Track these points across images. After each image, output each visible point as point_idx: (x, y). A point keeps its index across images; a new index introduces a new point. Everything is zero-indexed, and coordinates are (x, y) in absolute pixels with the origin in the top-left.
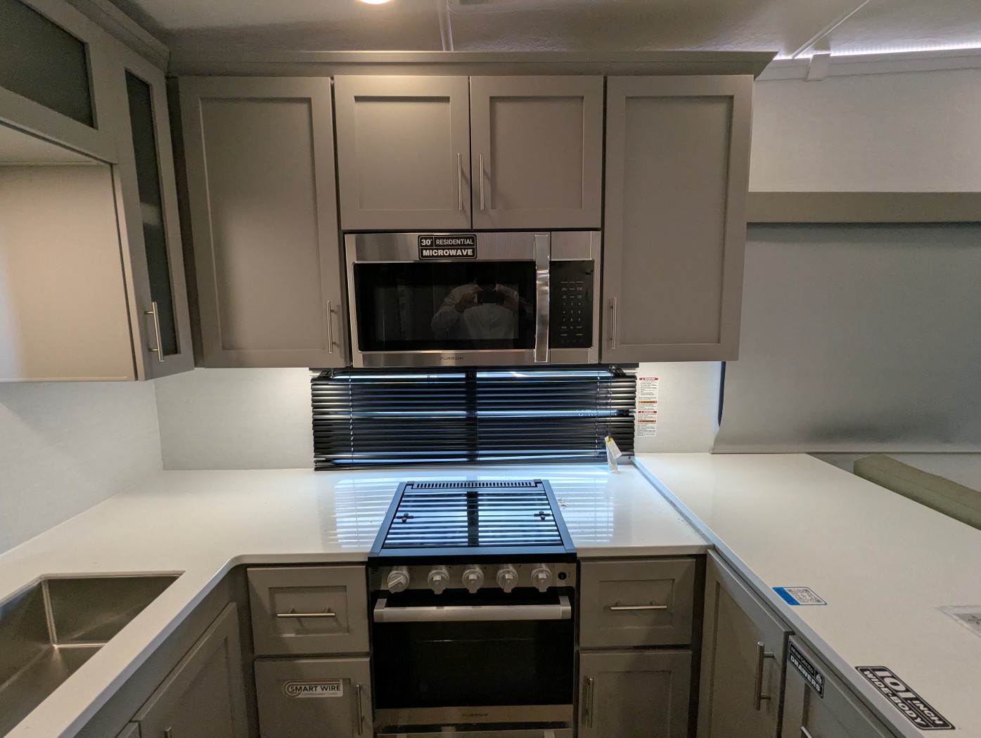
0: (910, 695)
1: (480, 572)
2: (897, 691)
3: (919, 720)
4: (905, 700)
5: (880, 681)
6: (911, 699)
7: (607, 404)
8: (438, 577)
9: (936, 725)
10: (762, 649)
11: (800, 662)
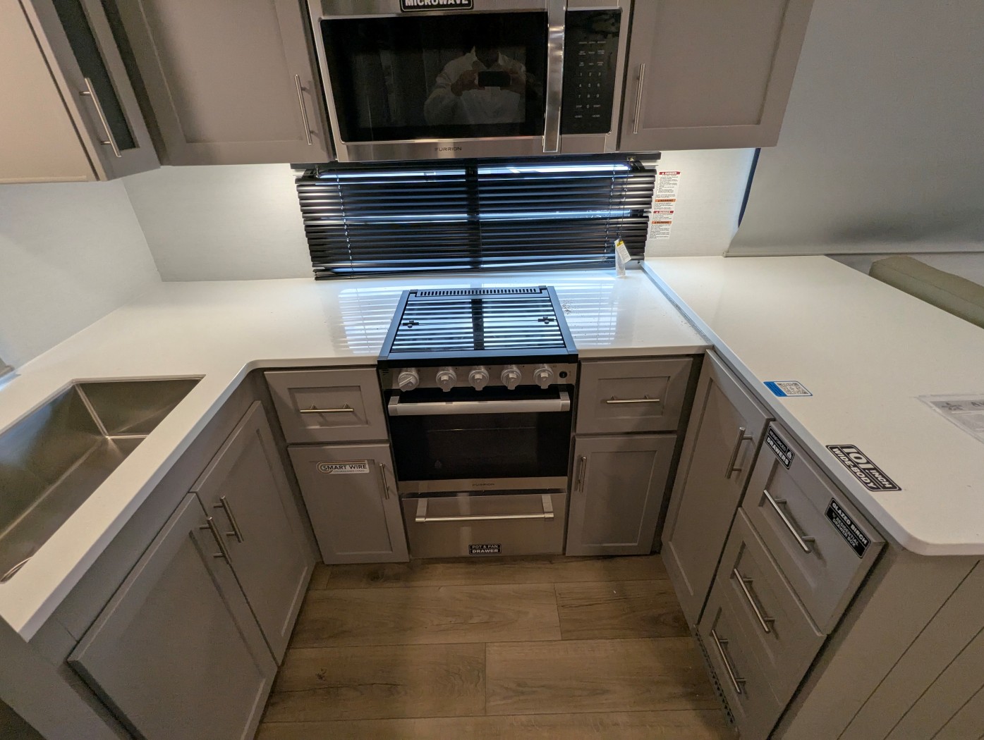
0: (870, 466)
1: (486, 372)
2: (858, 463)
3: (871, 485)
4: (863, 471)
5: (846, 456)
6: (869, 469)
7: (621, 203)
8: (446, 377)
9: (884, 487)
10: (742, 433)
11: (775, 442)
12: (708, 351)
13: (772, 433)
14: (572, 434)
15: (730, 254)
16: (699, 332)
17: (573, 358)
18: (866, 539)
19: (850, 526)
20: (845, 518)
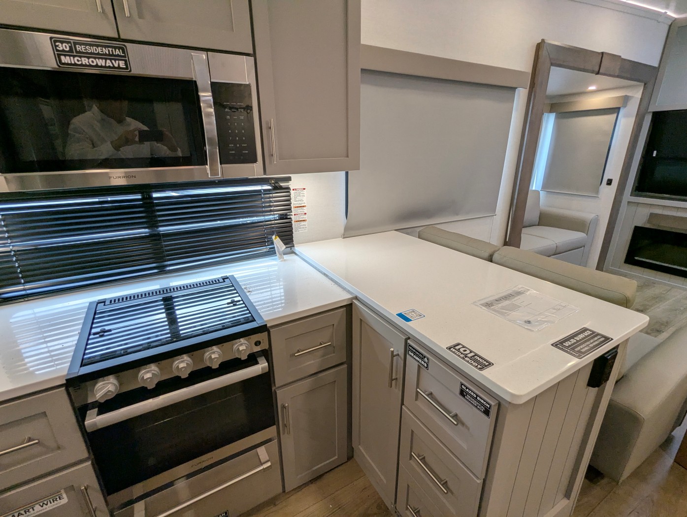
0: (472, 354)
1: (189, 359)
2: (467, 354)
3: (479, 366)
4: (471, 358)
5: (458, 351)
6: (473, 356)
7: (271, 211)
8: (149, 375)
9: (486, 366)
10: (392, 352)
11: (415, 353)
12: (355, 301)
13: (411, 348)
14: (273, 389)
15: (345, 236)
16: (344, 289)
17: (263, 329)
18: (488, 404)
19: (476, 398)
20: (472, 394)
